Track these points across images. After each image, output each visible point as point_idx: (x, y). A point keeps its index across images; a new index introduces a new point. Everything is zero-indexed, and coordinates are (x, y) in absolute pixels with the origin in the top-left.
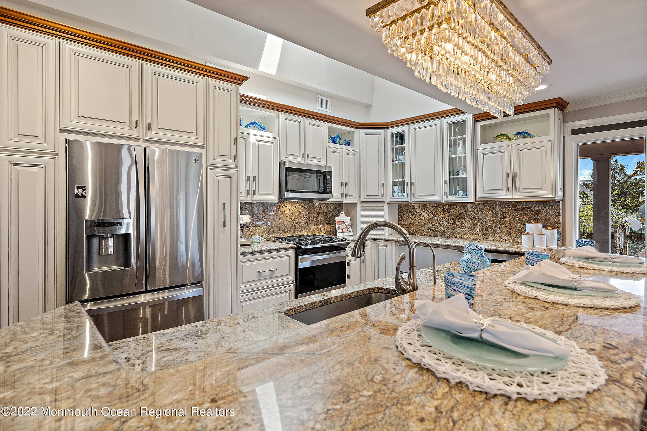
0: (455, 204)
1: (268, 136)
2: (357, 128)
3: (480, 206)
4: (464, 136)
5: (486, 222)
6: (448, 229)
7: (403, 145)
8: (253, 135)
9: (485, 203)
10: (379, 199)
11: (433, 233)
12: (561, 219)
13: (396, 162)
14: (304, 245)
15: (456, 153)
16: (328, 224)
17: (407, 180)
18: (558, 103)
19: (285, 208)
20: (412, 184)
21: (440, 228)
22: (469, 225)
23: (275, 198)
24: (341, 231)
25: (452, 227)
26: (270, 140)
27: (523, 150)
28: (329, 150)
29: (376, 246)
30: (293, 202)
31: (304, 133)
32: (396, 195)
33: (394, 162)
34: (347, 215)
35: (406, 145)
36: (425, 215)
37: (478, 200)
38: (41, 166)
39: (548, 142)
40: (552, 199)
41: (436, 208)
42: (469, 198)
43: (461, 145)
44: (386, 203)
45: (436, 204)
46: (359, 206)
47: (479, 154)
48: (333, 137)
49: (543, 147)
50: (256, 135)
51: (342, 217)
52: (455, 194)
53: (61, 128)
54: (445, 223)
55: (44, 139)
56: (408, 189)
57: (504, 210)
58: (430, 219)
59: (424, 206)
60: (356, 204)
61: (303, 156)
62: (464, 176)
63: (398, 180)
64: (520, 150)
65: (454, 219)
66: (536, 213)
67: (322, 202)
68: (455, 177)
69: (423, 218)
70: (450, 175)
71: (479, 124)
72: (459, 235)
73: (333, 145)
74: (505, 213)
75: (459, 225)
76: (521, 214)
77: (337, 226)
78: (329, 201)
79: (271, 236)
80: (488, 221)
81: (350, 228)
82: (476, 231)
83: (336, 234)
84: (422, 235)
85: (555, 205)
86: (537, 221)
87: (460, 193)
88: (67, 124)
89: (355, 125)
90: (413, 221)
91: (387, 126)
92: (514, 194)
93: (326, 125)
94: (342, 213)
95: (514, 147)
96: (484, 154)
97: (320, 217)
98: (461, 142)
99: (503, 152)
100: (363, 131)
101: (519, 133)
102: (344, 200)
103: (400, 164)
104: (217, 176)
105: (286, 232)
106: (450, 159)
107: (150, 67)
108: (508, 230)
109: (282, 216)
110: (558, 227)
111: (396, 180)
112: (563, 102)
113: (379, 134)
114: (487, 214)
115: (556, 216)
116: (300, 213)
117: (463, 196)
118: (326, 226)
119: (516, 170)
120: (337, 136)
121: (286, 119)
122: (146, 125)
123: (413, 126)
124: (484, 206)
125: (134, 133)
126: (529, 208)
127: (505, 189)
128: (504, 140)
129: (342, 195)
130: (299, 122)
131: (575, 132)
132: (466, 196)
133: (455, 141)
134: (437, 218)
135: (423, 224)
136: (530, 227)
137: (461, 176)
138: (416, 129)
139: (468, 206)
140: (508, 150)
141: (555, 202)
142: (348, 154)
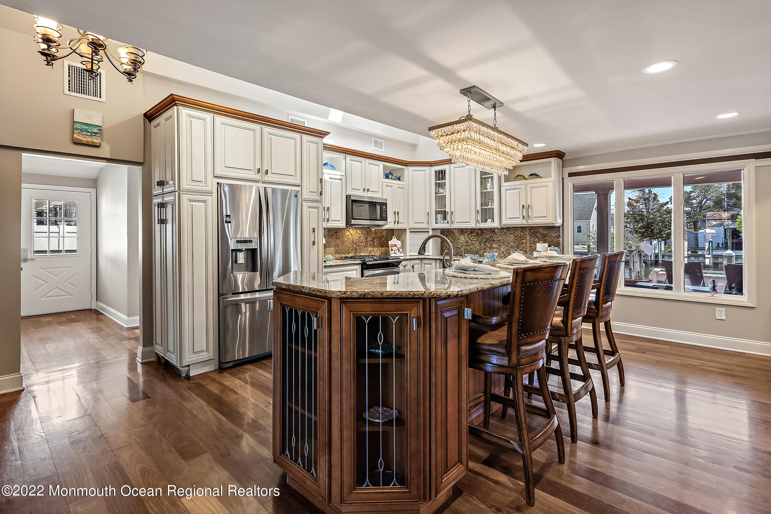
0: (486, 229)
1: (337, 174)
2: (406, 166)
3: (505, 230)
4: (492, 175)
5: (509, 243)
6: (480, 250)
7: (445, 181)
8: (327, 174)
9: (508, 229)
10: (425, 226)
12: (561, 240)
13: (439, 195)
14: (368, 261)
15: (486, 189)
16: (382, 247)
17: (448, 209)
18: (556, 154)
19: (348, 233)
20: (452, 213)
22: (497, 246)
23: (342, 224)
24: (394, 252)
25: (483, 248)
26: (339, 177)
27: (533, 187)
28: (384, 184)
29: (423, 265)
30: (355, 228)
31: (365, 172)
32: (439, 222)
33: (437, 195)
34: (398, 239)
35: (447, 181)
36: (462, 239)
37: (502, 226)
38: (204, 202)
39: (551, 182)
40: (553, 225)
41: (471, 232)
42: (496, 224)
43: (490, 182)
44: (431, 229)
45: (471, 230)
46: (408, 231)
47: (503, 189)
48: (387, 174)
49: (547, 186)
50: (329, 174)
51: (394, 241)
52: (486, 221)
53: (215, 175)
54: (478, 245)
55: (206, 183)
56: (448, 217)
57: (522, 233)
58: (467, 242)
59: (462, 231)
60: (406, 230)
61: (364, 190)
62: (492, 207)
63: (440, 210)
65: (485, 242)
66: (544, 236)
67: (377, 228)
68: (485, 207)
69: (461, 241)
70: (482, 205)
73: (387, 180)
74: (522, 236)
75: (489, 246)
76: (534, 236)
77: (390, 248)
78: (384, 227)
79: (338, 256)
80: (510, 242)
81: (401, 250)
83: (389, 255)
84: (460, 256)
85: (557, 229)
86: (545, 242)
87: (489, 220)
88: (218, 172)
89: (405, 163)
91: (431, 164)
92: (527, 222)
93: (381, 164)
94: (394, 238)
95: (528, 185)
96: (507, 190)
97: (375, 241)
98: (490, 180)
99: (521, 188)
100: (411, 168)
101: (531, 175)
102: (396, 227)
103: (442, 196)
104: (309, 207)
105: (349, 253)
106: (482, 193)
107: (267, 130)
108: (525, 249)
109: (346, 239)
110: (559, 246)
111: (439, 210)
112: (561, 153)
113: (425, 171)
114: (509, 237)
115: (558, 238)
116: (360, 237)
117: (491, 223)
118: (380, 248)
119: (529, 203)
120: (390, 172)
121: (351, 160)
122: (264, 171)
123: (453, 166)
124: (508, 231)
125: (257, 177)
126: (539, 232)
127: (521, 217)
128: (521, 179)
129: (395, 223)
130: (361, 162)
131: (571, 175)
132: (494, 223)
133: (485, 178)
134: (472, 241)
136: (540, 246)
137: (490, 207)
138: (455, 168)
139: (496, 231)
140: (523, 187)
141: (557, 227)
142: (399, 188)
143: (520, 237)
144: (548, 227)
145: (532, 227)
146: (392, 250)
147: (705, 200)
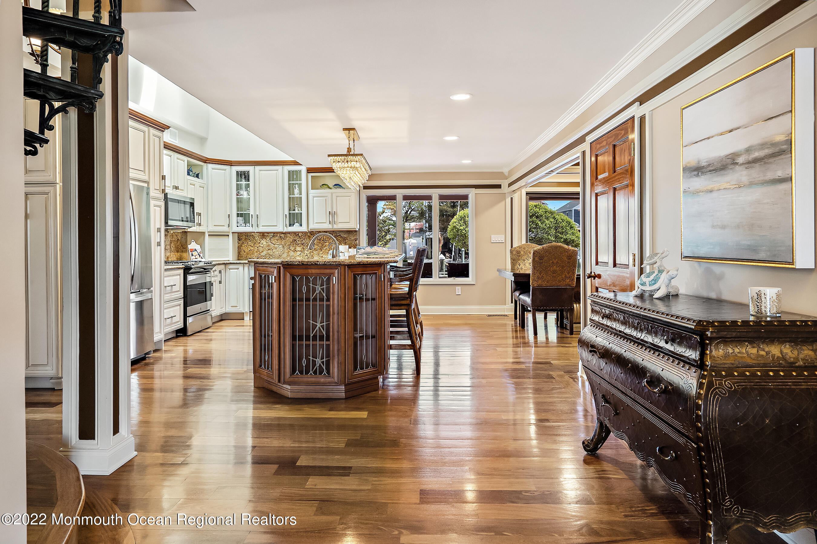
0: (291, 233)
2: (205, 163)
3: (309, 234)
4: (300, 182)
6: (283, 253)
7: (248, 183)
9: (313, 233)
10: (225, 229)
11: (271, 257)
12: (358, 242)
13: (241, 197)
15: (294, 194)
16: (178, 252)
17: (251, 212)
20: (257, 216)
21: (277, 253)
24: (194, 257)
25: (287, 251)
28: (186, 182)
29: (228, 270)
31: (174, 167)
32: (240, 226)
33: (238, 197)
34: (197, 243)
35: (251, 183)
36: (264, 243)
37: (309, 230)
39: (353, 193)
40: (354, 229)
41: (273, 236)
42: (304, 229)
43: (298, 188)
44: (230, 233)
45: (274, 233)
46: (207, 235)
47: (311, 197)
48: (189, 170)
49: (349, 196)
51: (193, 245)
52: (293, 225)
54: (281, 249)
56: (253, 220)
58: (269, 246)
59: (263, 235)
60: (205, 233)
61: (174, 187)
62: (300, 212)
63: (242, 212)
64: (337, 197)
65: (289, 245)
66: (345, 239)
68: (293, 212)
69: (262, 245)
70: (289, 210)
71: (310, 175)
72: (293, 257)
73: (188, 177)
75: (292, 249)
76: (336, 239)
77: (191, 253)
81: (201, 255)
82: (306, 254)
85: (355, 233)
86: (345, 244)
87: (297, 224)
89: (204, 160)
90: (252, 248)
91: (230, 163)
92: (333, 226)
93: (186, 159)
94: (193, 241)
95: (334, 194)
96: (314, 197)
98: (297, 186)
99: (327, 197)
100: (210, 166)
101: (335, 185)
102: (200, 229)
103: (245, 199)
104: (154, 206)
106: (289, 198)
110: (357, 247)
111: (240, 212)
113: (225, 170)
115: (355, 241)
117: (299, 227)
118: (176, 254)
119: (334, 210)
120: (192, 168)
123: (258, 168)
126: (340, 235)
127: (328, 222)
128: (326, 188)
129: (197, 225)
131: (365, 188)
132: (301, 227)
133: (294, 184)
134: (274, 245)
135: (262, 250)
136: (341, 247)
137: (297, 211)
138: (260, 170)
139: (300, 235)
140: (330, 195)
141: (356, 231)
142: (199, 186)
143: (323, 240)
144: (347, 231)
145: (334, 231)
146: (192, 255)
147: (410, 210)
